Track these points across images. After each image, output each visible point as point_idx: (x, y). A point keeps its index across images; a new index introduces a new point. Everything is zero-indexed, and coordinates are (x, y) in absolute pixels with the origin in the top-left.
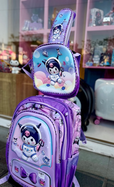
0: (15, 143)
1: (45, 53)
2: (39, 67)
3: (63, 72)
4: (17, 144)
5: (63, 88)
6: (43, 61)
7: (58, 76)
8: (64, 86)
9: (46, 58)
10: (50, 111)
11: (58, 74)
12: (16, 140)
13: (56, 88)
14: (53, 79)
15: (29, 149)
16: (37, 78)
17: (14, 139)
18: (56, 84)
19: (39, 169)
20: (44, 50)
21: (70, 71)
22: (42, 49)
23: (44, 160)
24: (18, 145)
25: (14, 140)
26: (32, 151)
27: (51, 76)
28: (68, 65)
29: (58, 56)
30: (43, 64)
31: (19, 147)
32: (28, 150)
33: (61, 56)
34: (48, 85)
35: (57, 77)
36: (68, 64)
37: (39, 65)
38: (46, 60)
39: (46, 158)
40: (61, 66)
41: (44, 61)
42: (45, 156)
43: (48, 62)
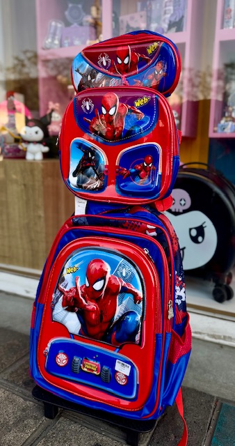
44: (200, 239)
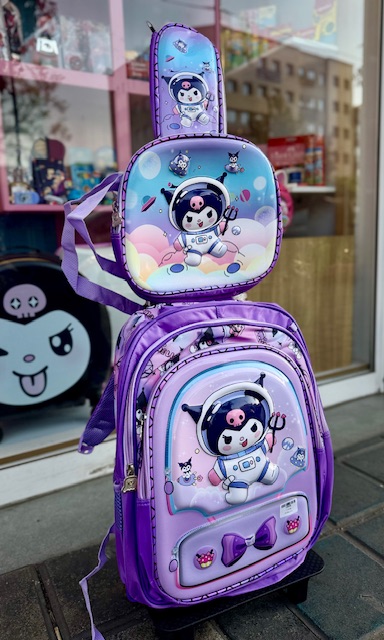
0: (187, 480)
1: (182, 164)
2: (145, 210)
3: (229, 222)
4: (197, 475)
5: (234, 268)
6: (163, 191)
7: (212, 233)
8: (235, 261)
9: (175, 180)
10: (256, 333)
11: (214, 229)
12: (187, 468)
13: (206, 271)
14: (195, 247)
15: (249, 460)
16: (140, 251)
17: (182, 465)
18: (207, 259)
19: (279, 498)
20: (179, 152)
21: (259, 217)
22: (176, 150)
23: (294, 460)
24: (200, 478)
25: (180, 473)
26: (258, 459)
27: (189, 238)
28: (259, 199)
29: (225, 175)
30: (161, 199)
31: (205, 480)
32: (247, 466)
33: (238, 174)
34: (177, 268)
35: (211, 238)
36: (261, 196)
37: (148, 204)
38: (173, 187)
39: (299, 451)
40: (228, 204)
41: (167, 189)
42: (295, 449)
43: (181, 192)
44: (67, 348)
